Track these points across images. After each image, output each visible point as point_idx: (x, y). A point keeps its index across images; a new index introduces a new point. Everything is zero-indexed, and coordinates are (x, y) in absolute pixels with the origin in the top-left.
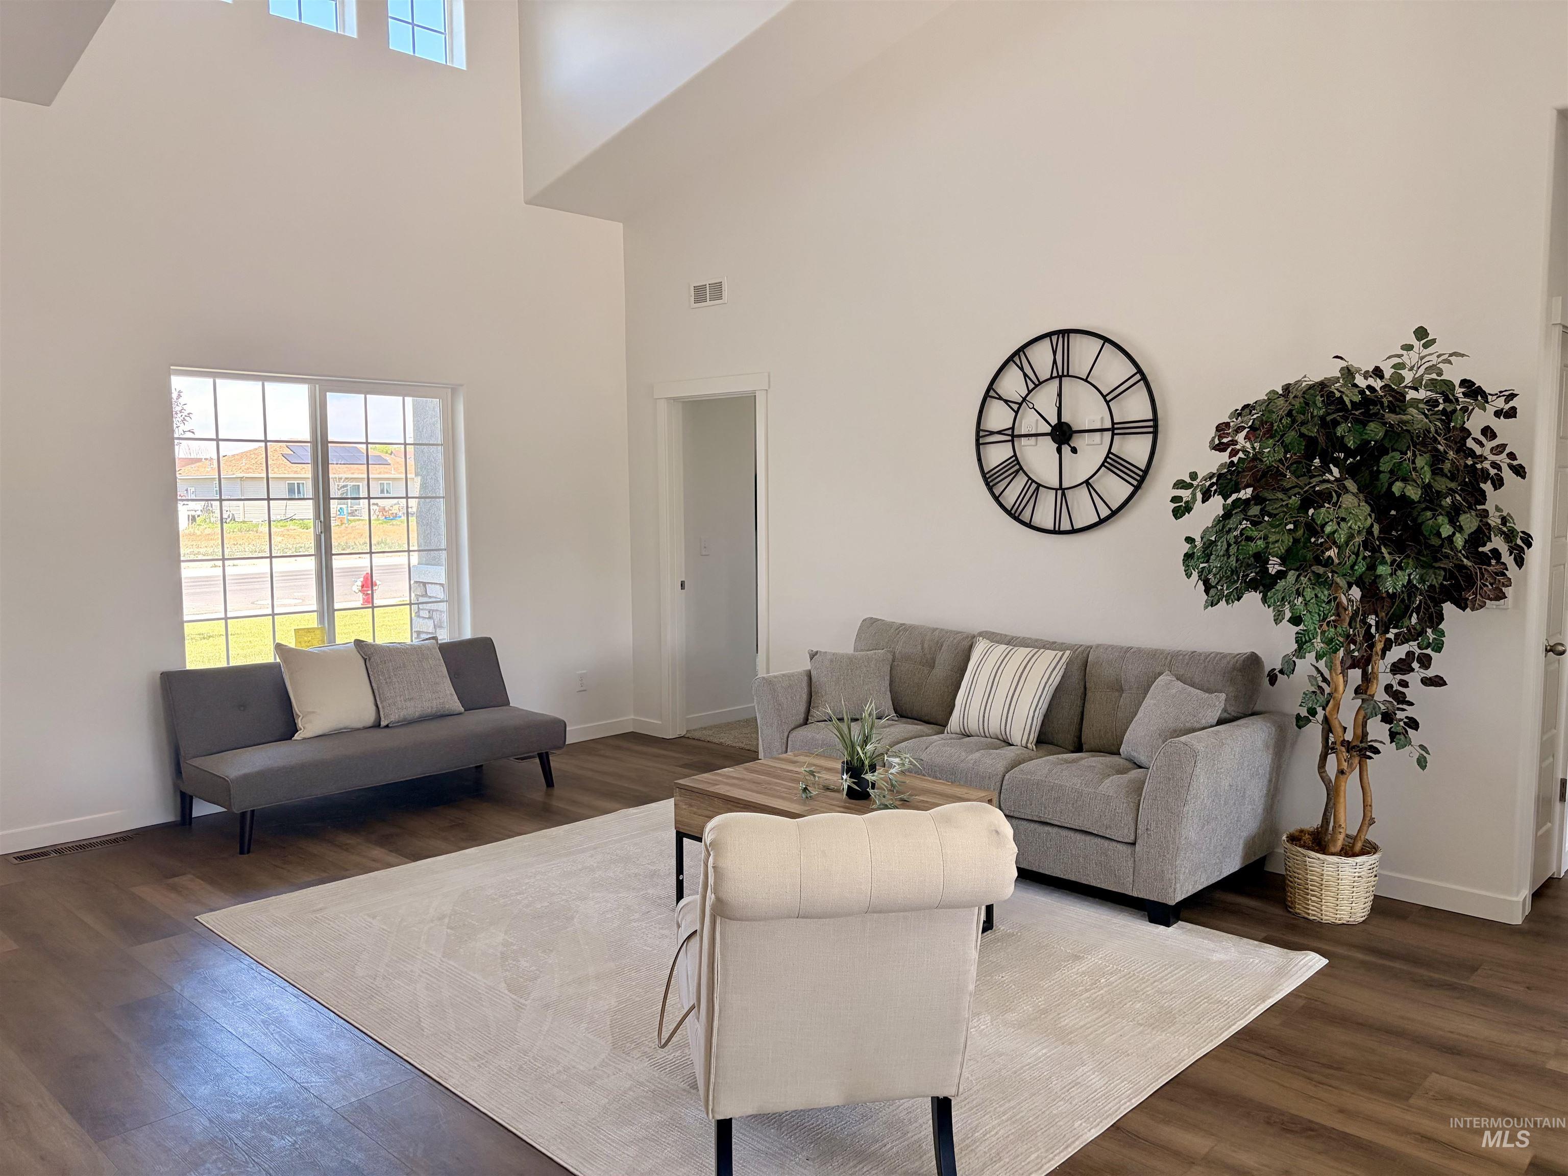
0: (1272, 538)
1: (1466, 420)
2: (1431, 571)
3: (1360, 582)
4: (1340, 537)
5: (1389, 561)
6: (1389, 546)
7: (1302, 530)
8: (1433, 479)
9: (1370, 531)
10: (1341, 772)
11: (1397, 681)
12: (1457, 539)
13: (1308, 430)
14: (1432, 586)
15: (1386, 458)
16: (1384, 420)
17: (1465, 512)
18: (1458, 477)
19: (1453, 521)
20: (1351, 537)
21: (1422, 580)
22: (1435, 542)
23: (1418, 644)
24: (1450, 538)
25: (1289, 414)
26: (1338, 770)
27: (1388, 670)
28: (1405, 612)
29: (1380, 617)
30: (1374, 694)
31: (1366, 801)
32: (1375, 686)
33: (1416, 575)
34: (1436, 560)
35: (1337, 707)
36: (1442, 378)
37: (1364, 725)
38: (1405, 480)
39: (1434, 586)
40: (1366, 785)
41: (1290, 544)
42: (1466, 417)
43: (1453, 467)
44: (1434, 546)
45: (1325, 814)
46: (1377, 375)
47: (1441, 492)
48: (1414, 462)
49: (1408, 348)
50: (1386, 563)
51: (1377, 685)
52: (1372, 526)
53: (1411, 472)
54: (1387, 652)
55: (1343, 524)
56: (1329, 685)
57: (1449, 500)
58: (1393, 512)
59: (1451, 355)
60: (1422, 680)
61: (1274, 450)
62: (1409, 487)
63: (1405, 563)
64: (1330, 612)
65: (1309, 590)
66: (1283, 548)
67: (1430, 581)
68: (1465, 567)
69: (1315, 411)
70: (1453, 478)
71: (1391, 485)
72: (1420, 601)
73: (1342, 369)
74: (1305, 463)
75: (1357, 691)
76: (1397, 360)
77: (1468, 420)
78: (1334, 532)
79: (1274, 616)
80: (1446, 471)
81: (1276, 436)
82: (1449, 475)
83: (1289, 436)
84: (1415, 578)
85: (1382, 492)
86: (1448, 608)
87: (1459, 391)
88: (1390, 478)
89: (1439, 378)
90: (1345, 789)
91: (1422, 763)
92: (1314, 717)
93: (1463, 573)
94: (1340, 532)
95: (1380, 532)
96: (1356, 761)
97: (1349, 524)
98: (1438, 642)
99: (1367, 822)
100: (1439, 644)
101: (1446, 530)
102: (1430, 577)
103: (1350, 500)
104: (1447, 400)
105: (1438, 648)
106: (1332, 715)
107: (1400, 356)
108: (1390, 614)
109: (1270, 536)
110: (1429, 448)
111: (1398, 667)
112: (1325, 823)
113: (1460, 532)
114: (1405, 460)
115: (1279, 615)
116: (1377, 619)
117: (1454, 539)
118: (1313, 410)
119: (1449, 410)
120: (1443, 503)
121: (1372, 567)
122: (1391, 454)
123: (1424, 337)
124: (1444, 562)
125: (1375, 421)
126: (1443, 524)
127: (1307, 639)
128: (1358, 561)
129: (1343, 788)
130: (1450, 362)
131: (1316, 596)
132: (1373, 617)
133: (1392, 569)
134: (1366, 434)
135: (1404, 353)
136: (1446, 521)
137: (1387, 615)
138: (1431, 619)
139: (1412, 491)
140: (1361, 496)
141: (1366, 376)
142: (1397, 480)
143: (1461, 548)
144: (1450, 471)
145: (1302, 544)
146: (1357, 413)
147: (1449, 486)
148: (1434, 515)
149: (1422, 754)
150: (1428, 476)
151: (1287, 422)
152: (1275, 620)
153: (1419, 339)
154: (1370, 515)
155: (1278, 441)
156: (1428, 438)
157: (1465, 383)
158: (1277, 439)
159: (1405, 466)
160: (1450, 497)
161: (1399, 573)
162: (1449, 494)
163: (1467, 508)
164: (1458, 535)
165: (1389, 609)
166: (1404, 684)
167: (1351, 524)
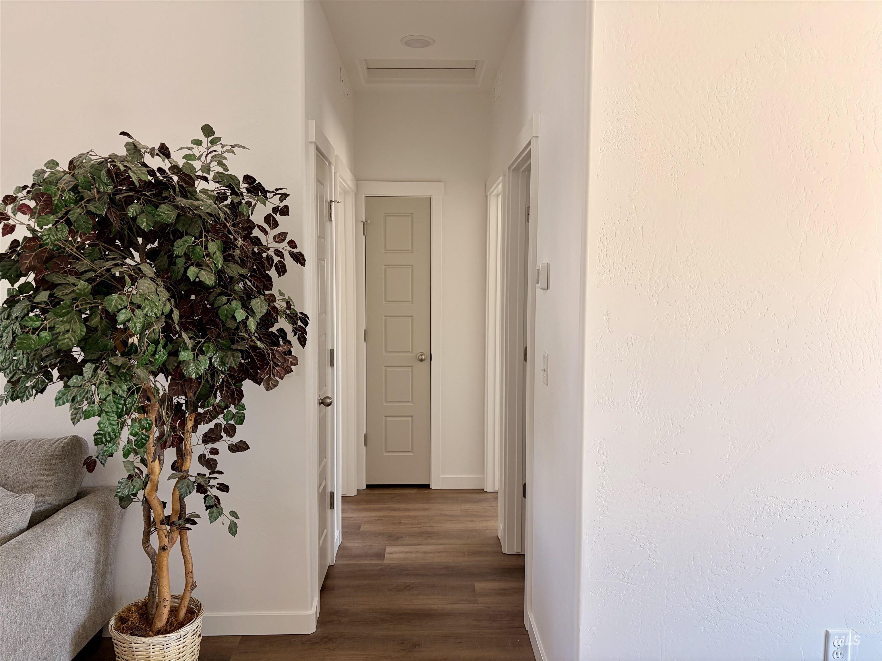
0: (61, 328)
1: (250, 214)
2: (230, 353)
3: (164, 369)
4: (135, 325)
5: (190, 347)
6: (190, 330)
7: (99, 317)
8: (226, 265)
9: (169, 316)
10: (163, 548)
11: (209, 450)
12: (250, 323)
13: (95, 207)
14: (231, 369)
15: (179, 242)
16: (175, 202)
17: (255, 297)
18: (248, 263)
19: (246, 307)
20: (147, 325)
21: (223, 363)
22: (231, 325)
23: (224, 416)
24: (244, 322)
25: (74, 189)
26: (160, 546)
27: (200, 442)
28: (210, 392)
29: (188, 397)
30: (188, 470)
31: (187, 568)
32: (189, 461)
33: (217, 358)
34: (233, 342)
35: (156, 487)
36: (228, 173)
37: (181, 499)
38: (199, 265)
39: (233, 368)
40: (186, 554)
41: (84, 334)
42: (250, 211)
43: (242, 253)
44: (230, 329)
45: (151, 588)
46: (163, 154)
47: (234, 277)
48: (206, 248)
49: (198, 143)
50: (187, 349)
51: (191, 460)
52: (172, 311)
53: (204, 257)
54: (199, 426)
55: (138, 312)
56: (146, 466)
57: (241, 285)
58: (193, 297)
59: (233, 146)
60: (229, 447)
61: (56, 227)
62: (203, 272)
63: (205, 347)
64: (133, 405)
65: (105, 386)
66: (75, 340)
67: (229, 363)
68: (259, 348)
69: (102, 187)
70: (243, 265)
71: (186, 269)
72: (223, 379)
73: (127, 144)
74: (102, 246)
75: (174, 467)
76: (188, 152)
77: (252, 214)
78: (128, 321)
79: (71, 415)
80: (237, 258)
81: (57, 212)
82: (240, 262)
83: (74, 213)
84: (215, 361)
85: (179, 278)
86: (247, 385)
87: (243, 187)
88: (186, 263)
89: (226, 173)
90: (168, 563)
91: (233, 529)
92: (136, 496)
93: (257, 353)
94: (135, 320)
95: (181, 317)
96: (176, 535)
97: (145, 311)
98: (240, 415)
99: (189, 588)
100: (241, 417)
101: (240, 315)
102: (229, 359)
103: (147, 285)
104: (234, 193)
105: (241, 421)
106: (150, 496)
107: (190, 149)
108: (197, 393)
109: (57, 326)
110: (220, 235)
111: (209, 437)
112: (151, 597)
113: (252, 316)
114: (198, 244)
115: (76, 414)
116: (186, 399)
117: (248, 323)
118: (99, 186)
119: (235, 201)
120: (236, 288)
121: (174, 353)
122: (185, 238)
123: (210, 134)
124: (241, 343)
125: (166, 203)
126: (237, 309)
127: (108, 439)
128: (158, 350)
129: (165, 563)
130: (233, 152)
131: (114, 393)
132: (183, 397)
133: (194, 354)
134: (158, 216)
135: (194, 146)
136: (240, 306)
137: (195, 394)
138: (232, 394)
139: (206, 276)
140: (160, 281)
141: (152, 152)
142: (192, 265)
143: (254, 331)
144: (239, 258)
145: (99, 333)
146: (148, 194)
147: (240, 272)
148: (229, 299)
149: (233, 521)
150: (220, 261)
151: (69, 197)
152: (72, 420)
153: (207, 136)
154: (169, 300)
155: (61, 218)
156: (218, 223)
157: (248, 178)
158: (60, 215)
159: (199, 250)
160: (242, 283)
161: (201, 357)
162: (241, 279)
163: (257, 293)
164: (251, 319)
165: (196, 389)
166: (214, 452)
167: (147, 311)
